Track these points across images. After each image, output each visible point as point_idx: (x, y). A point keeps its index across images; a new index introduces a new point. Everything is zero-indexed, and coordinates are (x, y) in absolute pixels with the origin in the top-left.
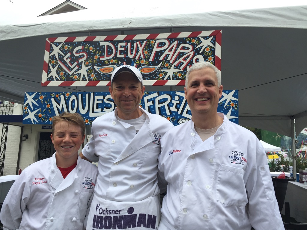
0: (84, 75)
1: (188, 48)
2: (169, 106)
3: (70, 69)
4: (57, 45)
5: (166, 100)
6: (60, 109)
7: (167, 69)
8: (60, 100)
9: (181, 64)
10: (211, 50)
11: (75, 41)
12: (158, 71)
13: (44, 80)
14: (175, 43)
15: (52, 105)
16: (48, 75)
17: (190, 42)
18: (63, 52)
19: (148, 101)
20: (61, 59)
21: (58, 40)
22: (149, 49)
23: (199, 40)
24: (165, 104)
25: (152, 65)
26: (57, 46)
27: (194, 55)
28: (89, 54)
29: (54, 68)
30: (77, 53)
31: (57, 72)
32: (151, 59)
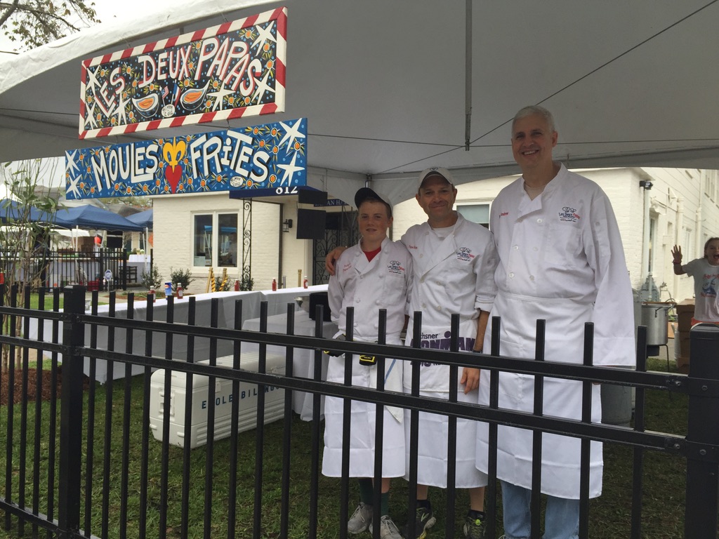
0: (122, 116)
1: (242, 50)
2: (220, 156)
3: (107, 109)
4: (93, 70)
5: (215, 146)
7: (217, 91)
8: (100, 160)
10: (271, 47)
11: (111, 60)
12: (205, 97)
14: (226, 42)
15: (92, 169)
16: (85, 119)
17: (244, 37)
18: (99, 82)
19: (195, 150)
20: (98, 94)
21: (94, 62)
22: (194, 60)
23: (256, 31)
24: (215, 154)
25: (197, 86)
26: (93, 73)
29: (90, 108)
30: (114, 80)
32: (196, 78)
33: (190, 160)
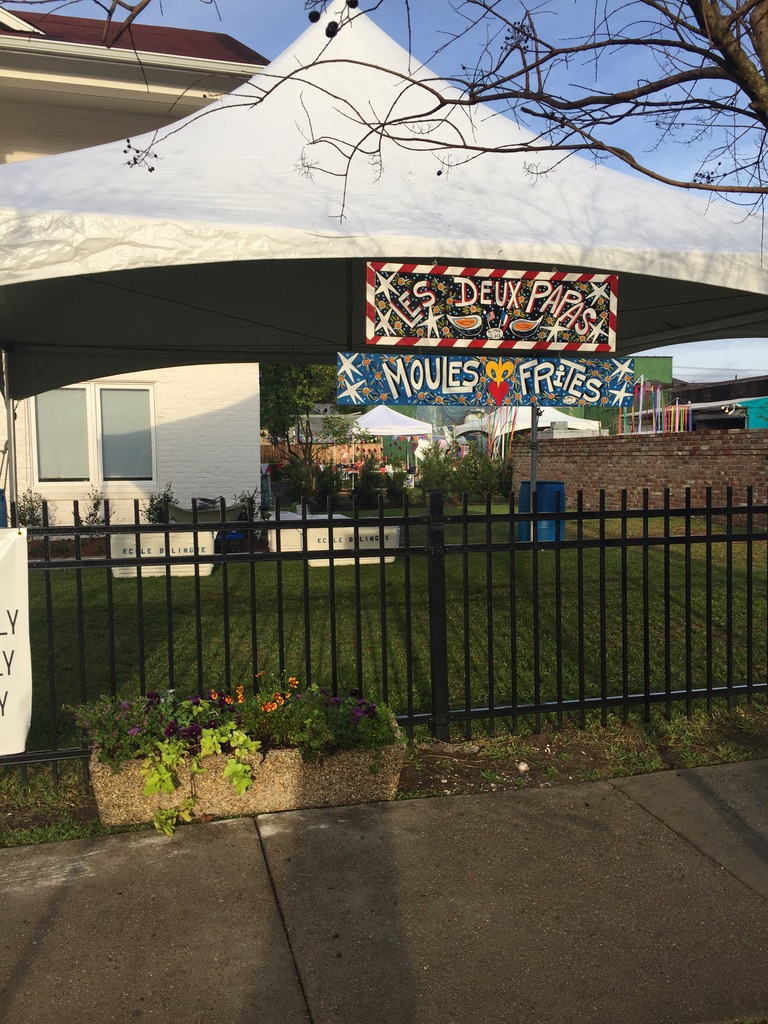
0: (433, 330)
1: (577, 298)
2: (552, 379)
3: (411, 319)
4: (386, 275)
5: (547, 370)
6: (398, 382)
7: (550, 325)
8: (396, 368)
9: (567, 319)
10: (604, 303)
11: (414, 272)
12: (538, 327)
13: (370, 334)
14: (560, 287)
15: (383, 375)
16: (376, 325)
17: (579, 289)
18: (397, 290)
19: (525, 371)
20: (395, 300)
21: (386, 268)
22: (524, 295)
23: (590, 287)
24: (547, 376)
25: (529, 318)
26: (387, 278)
27: (584, 309)
28: (438, 294)
29: (384, 314)
30: (419, 292)
31: (390, 321)
32: (528, 310)
33: (519, 379)
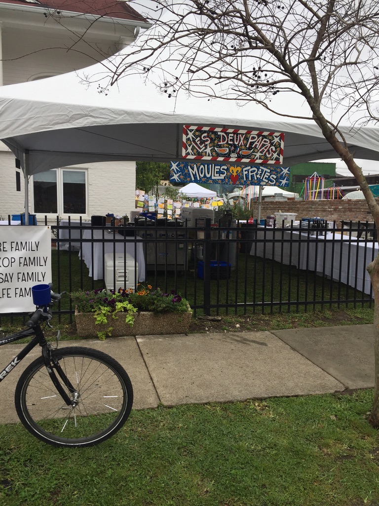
0: (209, 153)
1: (267, 142)
2: (256, 174)
3: (200, 149)
4: (191, 131)
5: (254, 171)
6: (194, 174)
7: (256, 153)
8: (194, 168)
9: (263, 150)
12: (251, 154)
13: (184, 154)
14: (261, 138)
15: (189, 171)
16: (186, 151)
18: (195, 137)
20: (194, 141)
21: (192, 128)
23: (273, 138)
24: (254, 173)
27: (270, 147)
28: (211, 139)
29: (190, 146)
30: (204, 138)
31: (192, 149)
32: (247, 146)
33: (243, 174)
